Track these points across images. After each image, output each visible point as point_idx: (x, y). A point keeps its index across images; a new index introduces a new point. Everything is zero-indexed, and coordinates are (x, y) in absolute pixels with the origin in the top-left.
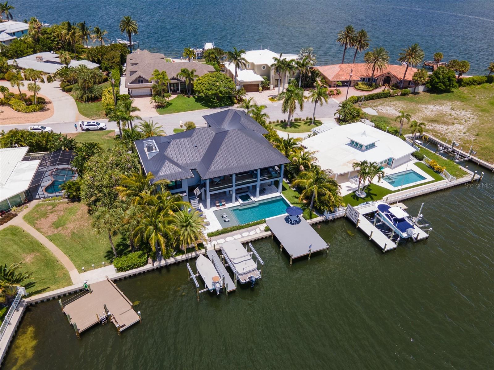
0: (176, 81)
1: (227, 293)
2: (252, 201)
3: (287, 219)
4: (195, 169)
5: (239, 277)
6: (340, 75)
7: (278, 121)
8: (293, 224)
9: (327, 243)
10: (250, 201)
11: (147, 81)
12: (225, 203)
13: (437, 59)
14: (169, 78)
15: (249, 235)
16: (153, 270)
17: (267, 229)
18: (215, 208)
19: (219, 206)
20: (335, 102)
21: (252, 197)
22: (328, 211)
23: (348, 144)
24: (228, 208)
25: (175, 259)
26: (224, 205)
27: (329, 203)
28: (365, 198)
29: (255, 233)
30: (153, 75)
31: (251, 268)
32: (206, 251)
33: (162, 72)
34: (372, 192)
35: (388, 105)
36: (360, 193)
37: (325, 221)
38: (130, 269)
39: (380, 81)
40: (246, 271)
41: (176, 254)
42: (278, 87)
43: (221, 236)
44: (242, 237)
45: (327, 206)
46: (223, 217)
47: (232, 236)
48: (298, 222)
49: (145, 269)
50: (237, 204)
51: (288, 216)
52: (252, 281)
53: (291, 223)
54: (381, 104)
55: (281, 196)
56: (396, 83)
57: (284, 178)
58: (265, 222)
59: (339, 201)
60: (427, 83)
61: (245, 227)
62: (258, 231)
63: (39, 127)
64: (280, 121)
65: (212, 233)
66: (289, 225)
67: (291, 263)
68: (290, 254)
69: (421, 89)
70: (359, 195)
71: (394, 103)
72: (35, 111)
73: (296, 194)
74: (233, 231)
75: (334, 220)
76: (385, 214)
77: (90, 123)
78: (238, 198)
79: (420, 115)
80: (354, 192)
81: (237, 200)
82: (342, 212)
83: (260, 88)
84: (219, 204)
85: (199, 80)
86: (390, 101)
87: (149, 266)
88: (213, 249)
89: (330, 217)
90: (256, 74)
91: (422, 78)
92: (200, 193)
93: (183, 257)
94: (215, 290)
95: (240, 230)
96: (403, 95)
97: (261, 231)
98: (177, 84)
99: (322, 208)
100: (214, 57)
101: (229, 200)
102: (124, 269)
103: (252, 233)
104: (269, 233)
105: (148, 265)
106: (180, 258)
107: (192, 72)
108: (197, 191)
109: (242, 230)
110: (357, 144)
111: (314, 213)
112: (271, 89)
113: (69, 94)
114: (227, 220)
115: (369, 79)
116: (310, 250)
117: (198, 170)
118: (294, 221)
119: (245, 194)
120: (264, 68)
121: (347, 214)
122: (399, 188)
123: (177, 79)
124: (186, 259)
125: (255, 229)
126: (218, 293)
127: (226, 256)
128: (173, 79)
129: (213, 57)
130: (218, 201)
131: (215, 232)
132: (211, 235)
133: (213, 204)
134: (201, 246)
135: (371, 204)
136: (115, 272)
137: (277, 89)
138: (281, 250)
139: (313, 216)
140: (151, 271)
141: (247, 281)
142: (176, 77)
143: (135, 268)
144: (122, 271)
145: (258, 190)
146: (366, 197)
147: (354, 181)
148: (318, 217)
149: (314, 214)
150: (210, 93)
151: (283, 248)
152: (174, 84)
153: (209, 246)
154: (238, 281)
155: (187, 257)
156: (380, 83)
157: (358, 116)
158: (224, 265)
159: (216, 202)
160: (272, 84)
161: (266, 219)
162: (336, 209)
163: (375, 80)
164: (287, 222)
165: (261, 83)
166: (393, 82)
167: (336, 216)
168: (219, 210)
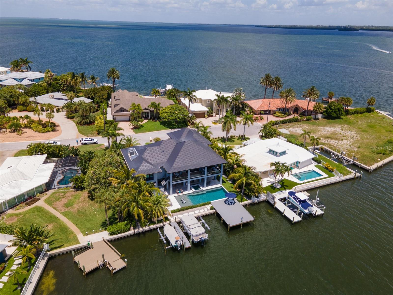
0: (147, 111)
1: (185, 249)
2: (201, 190)
3: (226, 202)
4: (163, 167)
5: (193, 238)
6: (262, 107)
7: (219, 138)
8: (230, 205)
9: (253, 216)
10: (200, 190)
11: (127, 111)
12: (182, 191)
13: (330, 96)
14: (143, 108)
15: (199, 212)
16: (134, 234)
17: (212, 208)
18: (176, 195)
19: (178, 193)
20: (259, 125)
21: (201, 187)
22: (254, 196)
23: (267, 152)
24: (185, 194)
25: (149, 227)
26: (182, 192)
27: (254, 190)
28: (280, 189)
29: (204, 211)
30: (131, 106)
31: (201, 232)
32: (170, 223)
33: (137, 104)
34: (285, 184)
35: (297, 127)
36: (276, 185)
37: (252, 203)
38: (119, 233)
39: (291, 111)
40: (198, 233)
41: (149, 224)
42: (218, 115)
43: (180, 212)
44: (195, 213)
45: (253, 192)
46: (181, 200)
47: (188, 213)
48: (234, 203)
49: (128, 234)
50: (191, 191)
51: (226, 200)
52: (202, 240)
53: (229, 204)
54: (292, 126)
55: (221, 187)
56: (302, 112)
57: (223, 175)
58: (210, 203)
59: (261, 189)
60: (324, 112)
61: (197, 207)
62: (206, 209)
63: (53, 142)
64: (220, 138)
65: (174, 210)
66: (227, 205)
67: (229, 230)
68: (228, 224)
69: (320, 116)
70: (276, 186)
71: (301, 125)
72: (48, 132)
73: (232, 185)
74: (189, 209)
75: (259, 203)
76: (293, 198)
77: (87, 139)
78: (192, 188)
79: (319, 134)
80: (273, 184)
81: (191, 189)
82: (264, 197)
83: (206, 116)
84: (178, 192)
85: (164, 110)
86: (299, 124)
87: (132, 232)
88: (175, 221)
89: (256, 200)
90: (203, 106)
91: (320, 109)
92: (165, 184)
93: (154, 226)
94: (177, 246)
95: (193, 209)
96: (308, 120)
97: (208, 210)
98: (148, 113)
99: (250, 194)
100: (174, 95)
101: (186, 189)
102: (115, 233)
103: (202, 211)
104: (214, 211)
105: (130, 231)
106: (152, 226)
107: (159, 105)
108: (164, 183)
109: (195, 208)
110: (274, 152)
111: (245, 198)
112: (214, 116)
113: (72, 120)
114: (184, 202)
115: (283, 109)
116: (242, 221)
117: (164, 167)
118: (230, 203)
119: (197, 185)
120: (209, 102)
121: (267, 199)
122: (304, 181)
123: (148, 109)
124: (156, 227)
125: (204, 208)
126: (179, 248)
127: (184, 224)
128: (145, 109)
129: (172, 95)
130: (178, 190)
131: (176, 210)
132: (173, 212)
133: (174, 192)
134: (167, 219)
135: (284, 192)
136: (108, 235)
137: (218, 116)
138: (222, 222)
140: (132, 235)
141: (199, 240)
142: (147, 108)
143: (122, 233)
144: (113, 235)
145: (205, 182)
146: (281, 187)
147: (272, 177)
148: (247, 200)
149: (245, 199)
150: (171, 119)
151: (224, 221)
152: (145, 113)
153: (172, 219)
154: (193, 242)
155: (157, 226)
156: (291, 112)
157: (275, 134)
158: (183, 231)
159: (177, 190)
160: (214, 113)
161: (211, 202)
162: (260, 195)
163: (288, 110)
164: (226, 204)
165: (206, 112)
166: (300, 112)
167: (260, 200)
168: (178, 196)
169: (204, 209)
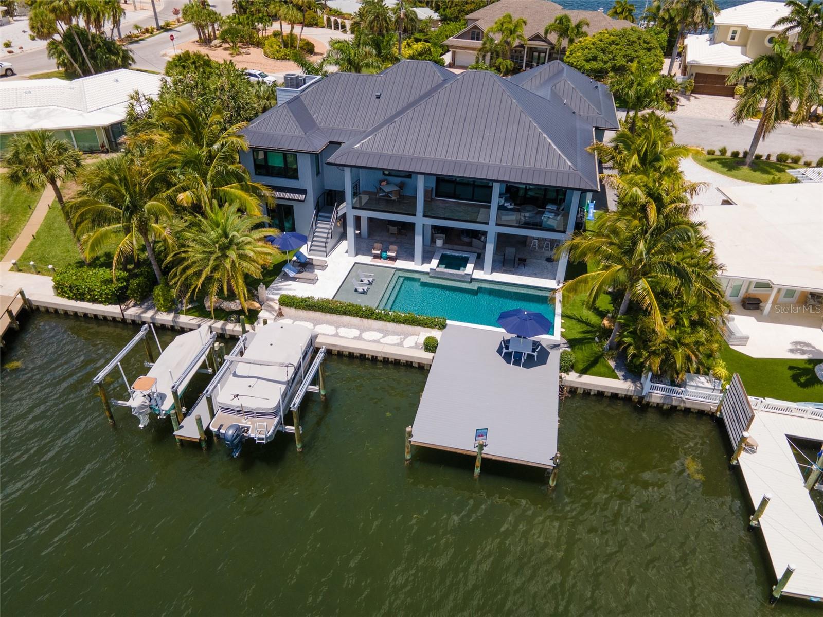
0: (543, 44)
2: (464, 273)
3: (503, 346)
4: (340, 143)
7: (723, 151)
8: (508, 361)
10: (458, 272)
14: (529, 35)
17: (430, 346)
19: (377, 256)
21: (470, 266)
24: (398, 269)
26: (393, 259)
29: (399, 341)
31: (262, 405)
33: (517, 18)
41: (188, 310)
47: (337, 327)
49: (103, 311)
58: (441, 326)
64: (729, 154)
65: (294, 299)
66: (500, 360)
78: (430, 253)
81: (429, 259)
83: (740, 87)
84: (379, 252)
89: (657, 394)
90: (746, 54)
97: (414, 345)
101: (406, 251)
103: (393, 339)
107: (577, 26)
109: (370, 321)
111: (611, 364)
114: (361, 289)
116: (480, 447)
119: (461, 254)
120: (771, 40)
121: (722, 410)
123: (545, 41)
125: (406, 334)
128: (537, 37)
130: (379, 245)
131: (300, 298)
132: (288, 302)
136: (52, 292)
142: (542, 34)
145: (490, 248)
148: (617, 377)
149: (609, 367)
161: (448, 322)
164: (499, 351)
167: (682, 400)
168: (371, 265)
169: (404, 337)
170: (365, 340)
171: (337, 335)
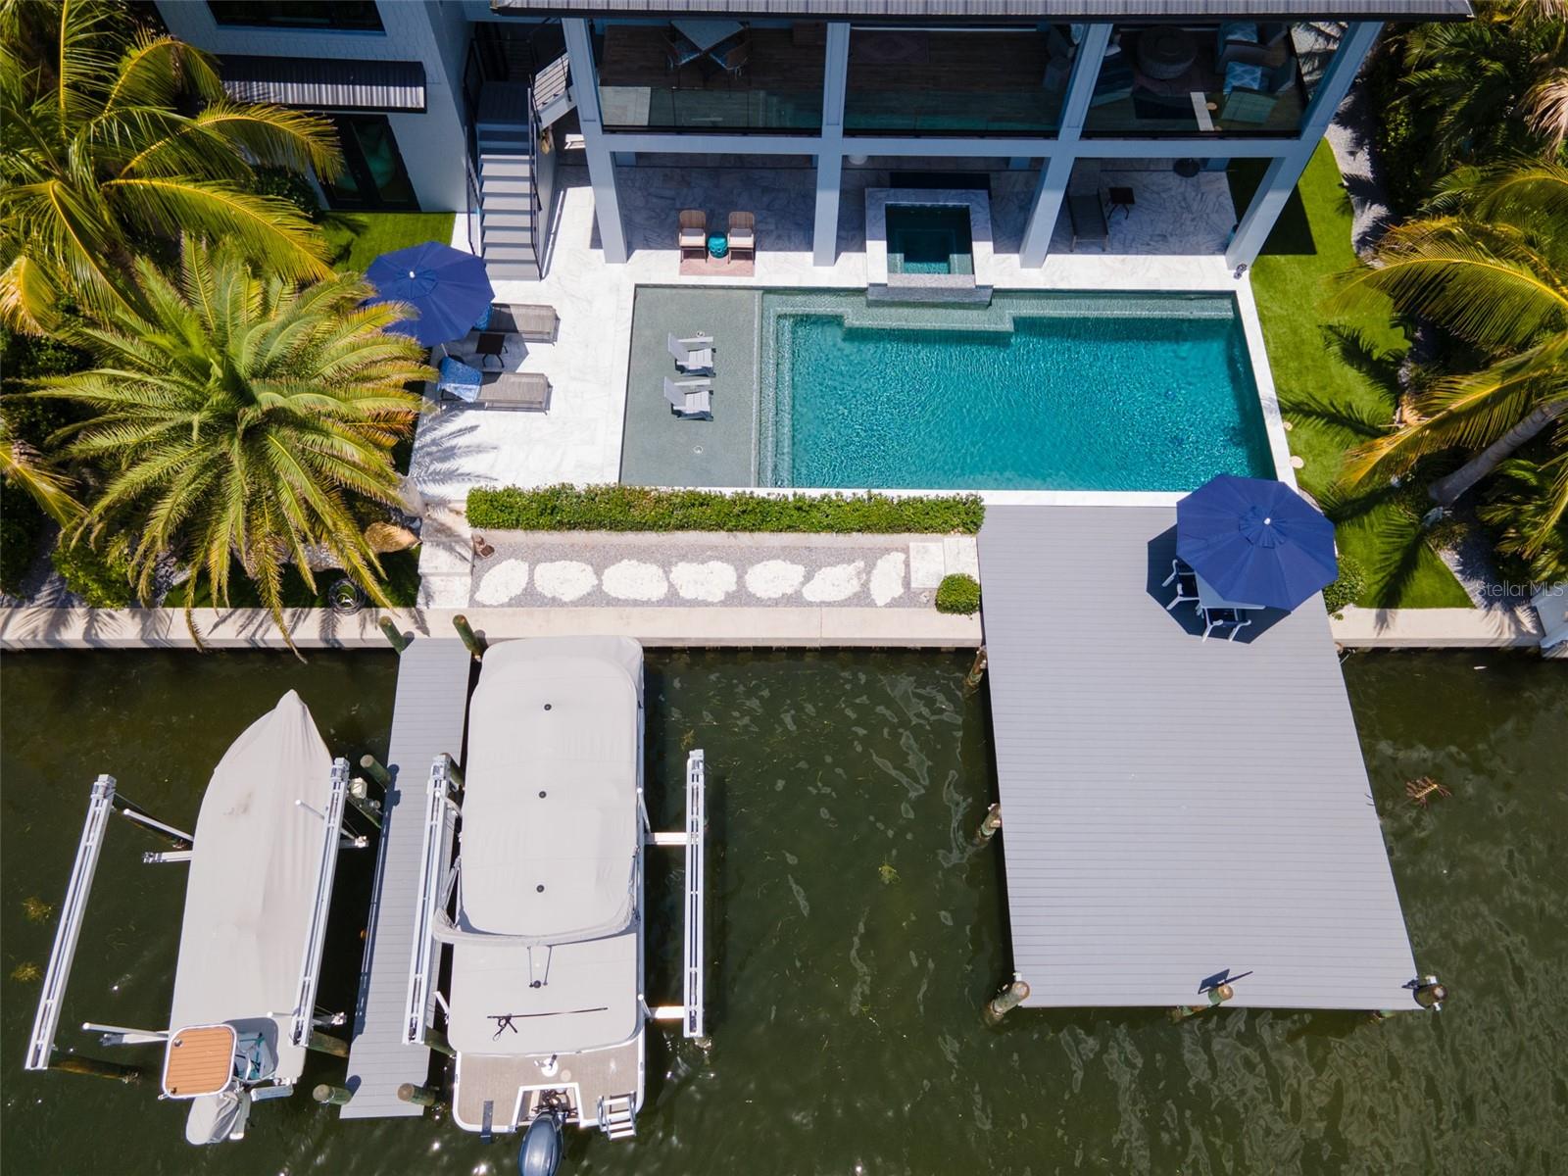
2: (969, 279)
8: (1196, 626)
10: (952, 276)
12: (750, 239)
15: (794, 600)
17: (961, 592)
18: (661, 265)
19: (698, 253)
21: (983, 249)
26: (747, 255)
29: (854, 587)
44: (740, 597)
46: (678, 366)
47: (666, 566)
50: (847, 271)
57: (1343, 120)
61: (788, 525)
66: (1160, 617)
74: (680, 527)
78: (871, 220)
81: (855, 239)
84: (700, 240)
95: (744, 538)
97: (909, 598)
101: (788, 227)
103: (835, 581)
104: (957, 628)
109: (758, 535)
111: (1448, 558)
114: (694, 404)
116: (1217, 982)
119: (949, 204)
125: (871, 558)
130: (697, 215)
132: (496, 510)
139: (1422, 581)
145: (1050, 200)
148: (1464, 601)
149: (1443, 573)
153: (455, 598)
161: (994, 499)
164: (1153, 583)
168: (686, 287)
169: (869, 568)
170: (759, 602)
171: (673, 599)
